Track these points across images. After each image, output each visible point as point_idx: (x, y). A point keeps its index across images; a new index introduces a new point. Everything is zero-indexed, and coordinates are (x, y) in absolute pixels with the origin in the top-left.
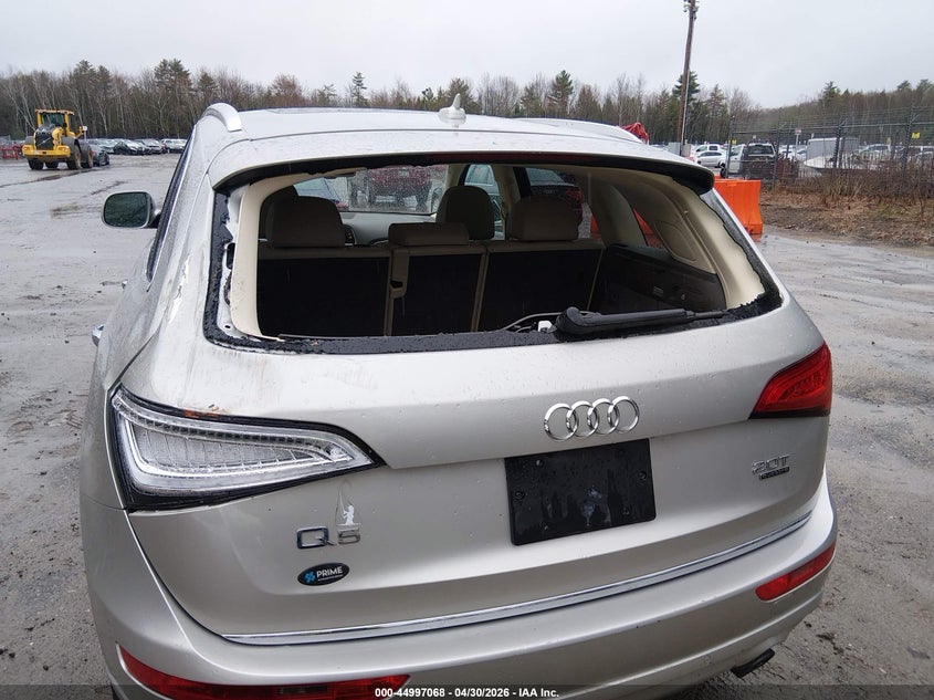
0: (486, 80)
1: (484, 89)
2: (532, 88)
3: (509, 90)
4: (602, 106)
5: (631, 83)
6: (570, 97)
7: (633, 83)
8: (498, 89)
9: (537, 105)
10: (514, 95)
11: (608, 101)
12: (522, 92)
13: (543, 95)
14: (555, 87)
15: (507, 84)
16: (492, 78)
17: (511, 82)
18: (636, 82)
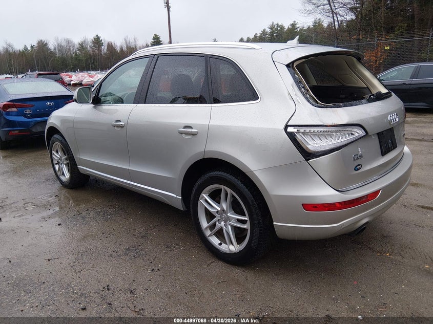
0: (57, 40)
1: (57, 45)
2: (82, 43)
3: (70, 45)
4: (119, 51)
5: (131, 41)
6: (103, 47)
7: (132, 41)
8: (64, 44)
9: (86, 51)
10: (73, 47)
11: (122, 49)
12: (77, 46)
13: (88, 46)
14: (94, 43)
15: (68, 42)
16: (59, 39)
17: (70, 41)
18: (133, 40)
